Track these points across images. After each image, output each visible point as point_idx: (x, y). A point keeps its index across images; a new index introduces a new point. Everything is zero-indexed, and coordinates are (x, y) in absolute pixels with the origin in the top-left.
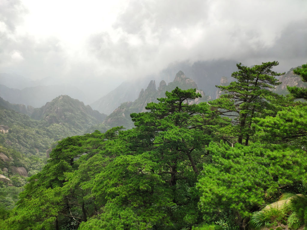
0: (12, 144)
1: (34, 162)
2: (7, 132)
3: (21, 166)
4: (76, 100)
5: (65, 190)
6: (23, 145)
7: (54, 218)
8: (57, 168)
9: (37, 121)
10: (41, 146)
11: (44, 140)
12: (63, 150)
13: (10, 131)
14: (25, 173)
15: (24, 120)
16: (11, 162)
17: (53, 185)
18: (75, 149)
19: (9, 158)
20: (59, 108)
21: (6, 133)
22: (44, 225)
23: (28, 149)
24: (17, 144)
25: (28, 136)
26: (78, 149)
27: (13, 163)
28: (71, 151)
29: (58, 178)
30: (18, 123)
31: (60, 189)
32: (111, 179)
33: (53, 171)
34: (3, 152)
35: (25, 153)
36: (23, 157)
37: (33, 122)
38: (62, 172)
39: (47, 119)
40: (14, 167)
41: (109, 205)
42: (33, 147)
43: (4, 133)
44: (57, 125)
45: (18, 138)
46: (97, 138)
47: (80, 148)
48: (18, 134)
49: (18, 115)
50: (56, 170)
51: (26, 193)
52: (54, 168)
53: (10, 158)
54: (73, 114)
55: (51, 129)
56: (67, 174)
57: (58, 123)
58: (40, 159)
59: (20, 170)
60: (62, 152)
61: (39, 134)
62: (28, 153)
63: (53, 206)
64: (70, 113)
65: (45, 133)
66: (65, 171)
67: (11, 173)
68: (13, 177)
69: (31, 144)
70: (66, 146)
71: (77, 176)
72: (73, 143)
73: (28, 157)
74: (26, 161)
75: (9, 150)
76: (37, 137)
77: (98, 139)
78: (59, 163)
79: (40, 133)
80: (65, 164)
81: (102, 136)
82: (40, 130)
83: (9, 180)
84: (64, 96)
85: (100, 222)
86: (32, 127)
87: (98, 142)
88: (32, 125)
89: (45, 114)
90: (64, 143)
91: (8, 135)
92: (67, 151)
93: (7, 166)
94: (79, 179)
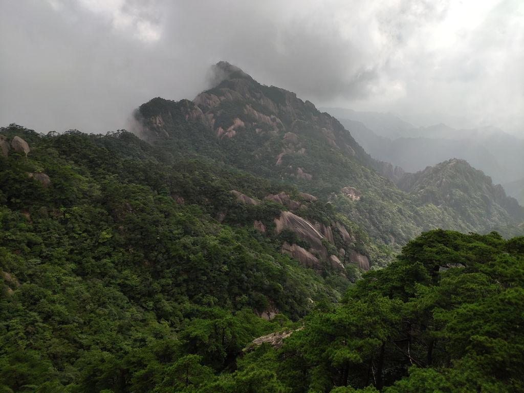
0: (359, 218)
1: (384, 254)
2: (357, 199)
3: (364, 253)
4: (478, 171)
5: (408, 309)
6: (374, 225)
7: (379, 342)
8: (407, 271)
9: (404, 192)
10: (400, 234)
11: (407, 226)
12: (426, 248)
13: (362, 199)
14: (366, 266)
15: (386, 188)
16: (352, 244)
17: (395, 295)
18: (446, 252)
19: (350, 236)
20: (444, 180)
21: (356, 201)
22: (363, 344)
23: (380, 232)
24: (366, 220)
25: (384, 212)
26: (450, 253)
27: (354, 245)
28: (437, 253)
29: (405, 288)
30: (376, 190)
31: (401, 304)
32: (489, 321)
33: (400, 275)
34: (345, 226)
35: (374, 236)
36: (370, 242)
37: (396, 194)
38: (413, 282)
39: (420, 194)
40: (355, 252)
41: (467, 362)
42: (387, 231)
43: (353, 200)
44: (434, 207)
45: (371, 212)
46: (490, 244)
47: (455, 253)
48: (371, 207)
49: (379, 178)
50: (406, 274)
51: (356, 292)
52: (402, 270)
53: (353, 237)
54: (466, 195)
55: (423, 212)
56: (420, 287)
57: (437, 204)
58: (393, 253)
59: (361, 259)
60: (422, 250)
61: (402, 215)
62: (378, 238)
63: (384, 325)
64: (462, 193)
65: (411, 215)
66: (418, 281)
67: (348, 259)
68: (349, 265)
69: (386, 225)
70: (433, 242)
71: (433, 296)
72: (445, 241)
73: (377, 245)
74: (373, 250)
75: (353, 225)
76: (397, 219)
77: (491, 247)
78: (413, 265)
79: (403, 212)
80: (422, 269)
81: (500, 244)
82: (406, 210)
83: (343, 267)
84: (458, 162)
85: (441, 380)
86: (395, 201)
87: (489, 252)
88: (394, 198)
89: (419, 185)
90: (430, 237)
91: (358, 205)
92: (431, 252)
93: (345, 247)
94: (435, 301)
